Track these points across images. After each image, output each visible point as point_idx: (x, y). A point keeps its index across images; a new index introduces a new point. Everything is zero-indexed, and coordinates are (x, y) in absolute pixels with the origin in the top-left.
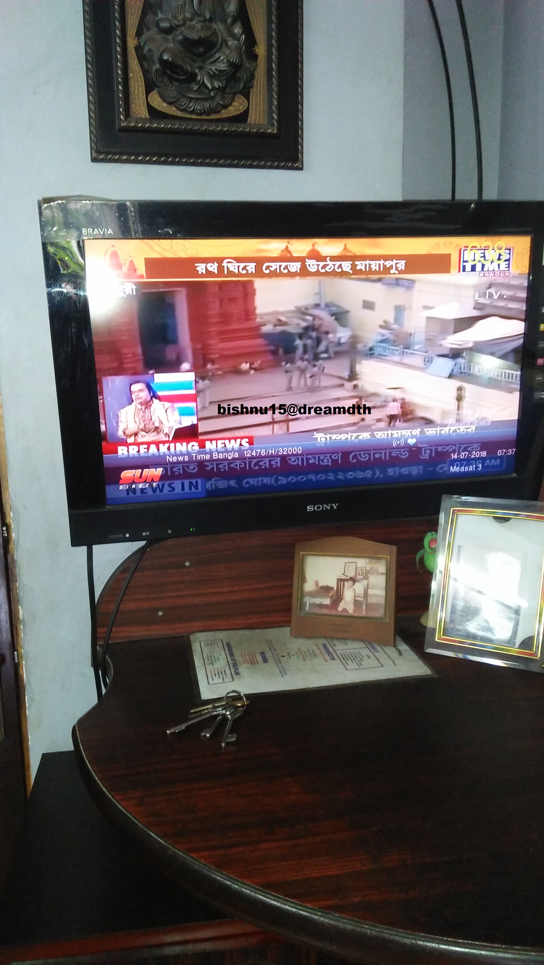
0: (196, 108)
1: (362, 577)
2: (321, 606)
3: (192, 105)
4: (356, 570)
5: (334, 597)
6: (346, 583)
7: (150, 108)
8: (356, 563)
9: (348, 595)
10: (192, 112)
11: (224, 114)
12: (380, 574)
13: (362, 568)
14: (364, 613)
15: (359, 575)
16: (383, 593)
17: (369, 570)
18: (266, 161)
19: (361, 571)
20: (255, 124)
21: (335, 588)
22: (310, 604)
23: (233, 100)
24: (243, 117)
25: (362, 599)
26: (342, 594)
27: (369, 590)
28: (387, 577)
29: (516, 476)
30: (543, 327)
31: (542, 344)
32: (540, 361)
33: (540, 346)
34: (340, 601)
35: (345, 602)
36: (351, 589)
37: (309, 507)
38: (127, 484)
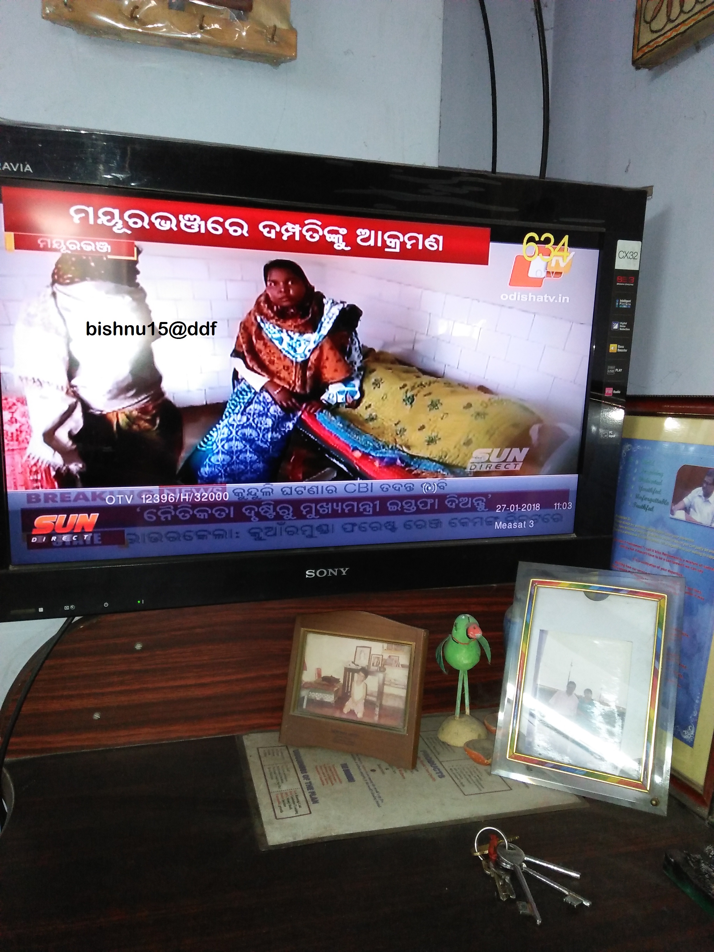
1: (376, 668)
2: (323, 704)
4: (369, 658)
5: (340, 693)
6: (356, 675)
8: (370, 648)
9: (358, 692)
12: (400, 666)
13: (378, 656)
15: (373, 665)
16: (403, 693)
17: (386, 660)
19: (376, 660)
21: (342, 681)
22: (308, 700)
25: (376, 699)
26: (349, 690)
27: (385, 686)
28: (409, 671)
29: (576, 536)
30: (613, 348)
31: (612, 370)
32: (609, 391)
33: (608, 371)
34: (347, 700)
35: (353, 701)
36: (363, 683)
37: (309, 572)
38: (43, 535)
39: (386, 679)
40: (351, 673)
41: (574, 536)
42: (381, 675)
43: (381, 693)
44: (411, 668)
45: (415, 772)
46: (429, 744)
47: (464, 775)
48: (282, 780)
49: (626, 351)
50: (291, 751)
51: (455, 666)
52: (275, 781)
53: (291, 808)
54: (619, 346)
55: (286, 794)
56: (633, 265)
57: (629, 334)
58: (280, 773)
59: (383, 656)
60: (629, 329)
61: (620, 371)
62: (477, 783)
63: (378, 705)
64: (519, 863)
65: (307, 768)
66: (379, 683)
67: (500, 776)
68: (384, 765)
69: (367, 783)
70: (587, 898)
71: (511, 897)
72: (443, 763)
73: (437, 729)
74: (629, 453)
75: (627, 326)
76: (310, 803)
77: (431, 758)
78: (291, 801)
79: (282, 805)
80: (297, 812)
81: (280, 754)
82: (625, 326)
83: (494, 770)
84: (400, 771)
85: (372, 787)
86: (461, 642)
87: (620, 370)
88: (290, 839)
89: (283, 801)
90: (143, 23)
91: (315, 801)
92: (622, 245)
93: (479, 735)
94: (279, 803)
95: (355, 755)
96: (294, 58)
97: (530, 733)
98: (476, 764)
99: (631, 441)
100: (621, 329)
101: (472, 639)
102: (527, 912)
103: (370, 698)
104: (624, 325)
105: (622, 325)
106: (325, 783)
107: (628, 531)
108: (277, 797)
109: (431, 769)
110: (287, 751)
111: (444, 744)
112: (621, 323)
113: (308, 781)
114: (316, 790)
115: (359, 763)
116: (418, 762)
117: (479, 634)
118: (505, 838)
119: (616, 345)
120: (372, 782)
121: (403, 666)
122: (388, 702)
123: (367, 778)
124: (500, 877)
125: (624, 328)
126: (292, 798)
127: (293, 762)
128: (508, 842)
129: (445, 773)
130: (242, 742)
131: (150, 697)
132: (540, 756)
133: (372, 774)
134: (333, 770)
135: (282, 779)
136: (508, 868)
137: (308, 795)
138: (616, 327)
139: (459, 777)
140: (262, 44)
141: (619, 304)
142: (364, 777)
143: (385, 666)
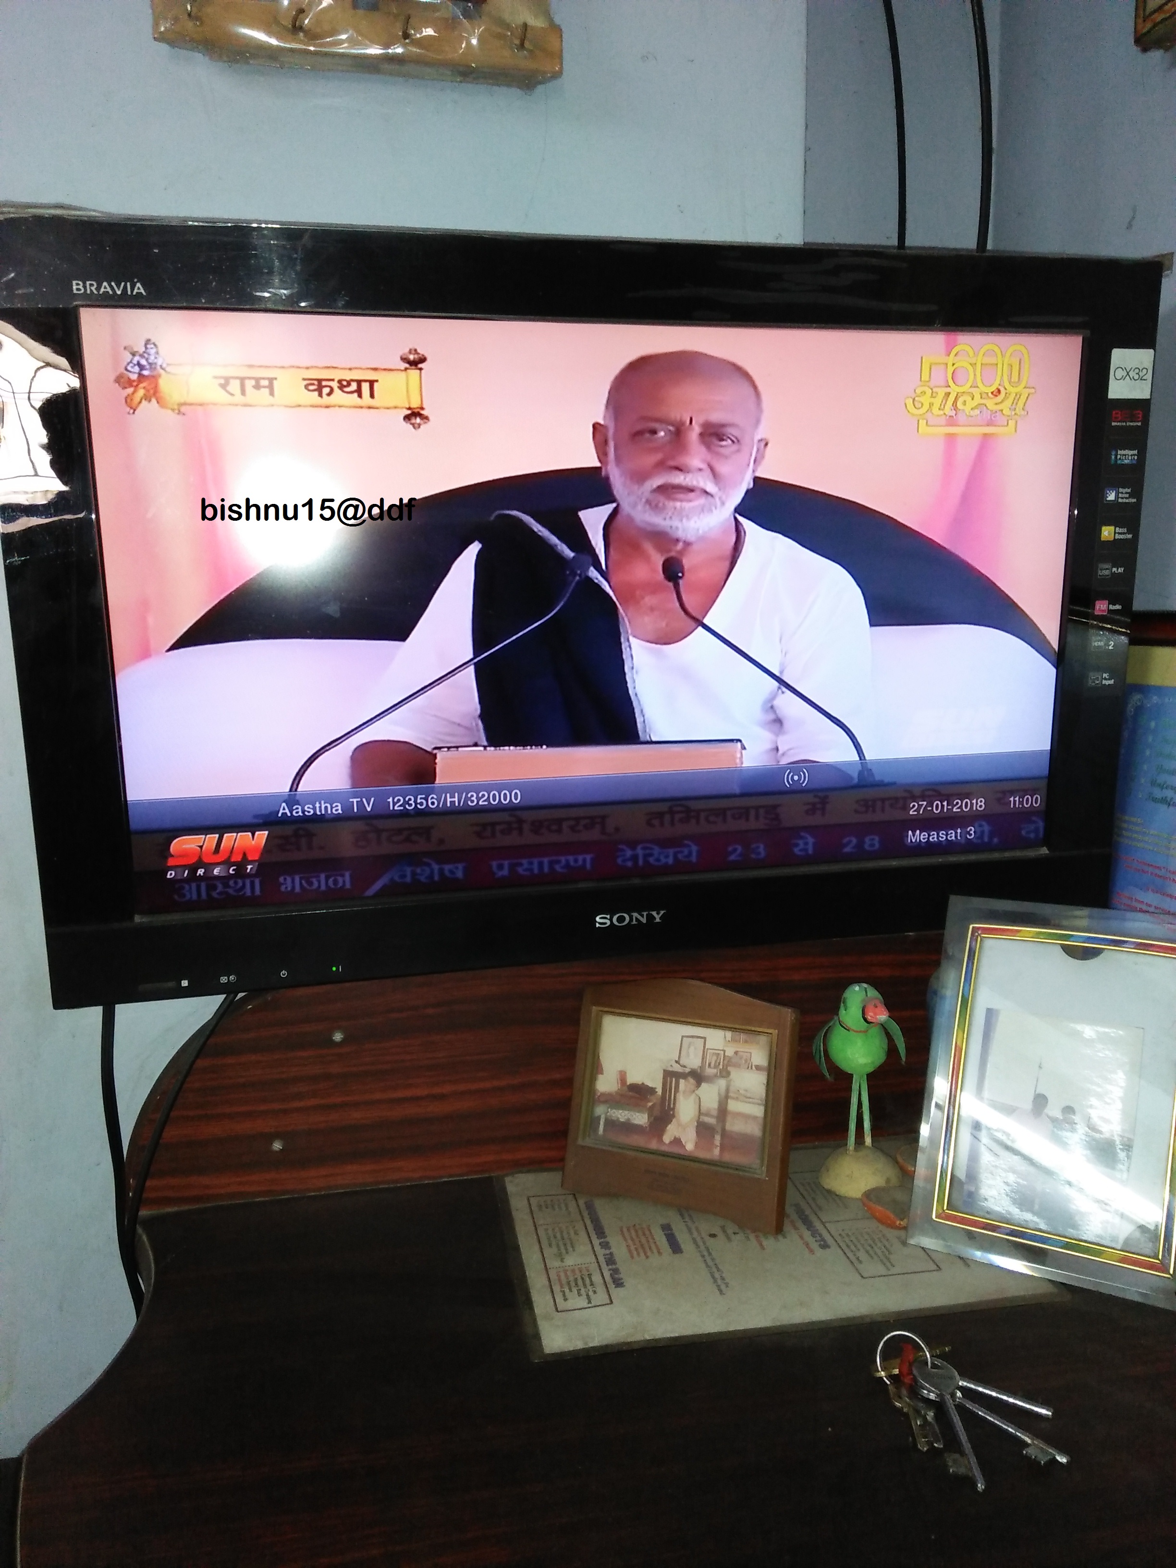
1: (715, 1071)
2: (629, 1128)
4: (703, 1055)
5: (656, 1112)
6: (682, 1082)
8: (705, 1038)
9: (686, 1110)
12: (753, 1067)
13: (717, 1052)
14: (716, 1154)
15: (709, 1065)
16: (759, 1110)
17: (730, 1058)
19: (715, 1058)
21: (659, 1091)
22: (606, 1121)
25: (715, 1121)
26: (672, 1106)
27: (729, 1101)
28: (769, 1076)
29: (1047, 852)
30: (1107, 533)
31: (1106, 570)
32: (1101, 607)
33: (1100, 573)
34: (669, 1121)
35: (679, 1125)
36: (693, 1096)
37: (601, 918)
38: (185, 867)
39: (732, 1089)
40: (674, 1079)
41: (1044, 851)
42: (722, 1083)
43: (723, 1112)
44: (772, 1070)
45: (780, 1237)
46: (805, 1193)
47: (863, 1245)
48: (566, 1249)
49: (1130, 536)
50: (581, 1202)
51: (845, 1066)
52: (554, 1250)
53: (579, 1294)
54: (1117, 529)
55: (573, 1271)
56: (1142, 391)
57: (1136, 509)
58: (563, 1239)
59: (724, 1051)
60: (1134, 500)
61: (1119, 570)
62: (882, 1257)
63: (719, 1129)
64: (950, 1391)
65: (607, 1231)
66: (719, 1094)
67: (923, 1248)
68: (731, 1228)
69: (703, 1256)
70: (1063, 1451)
71: (935, 1445)
72: (827, 1225)
73: (818, 1169)
74: (1139, 710)
75: (1131, 495)
76: (611, 1286)
77: (807, 1216)
78: (580, 1282)
79: (567, 1290)
80: (590, 1302)
81: (563, 1206)
82: (1127, 496)
83: (912, 1237)
84: (757, 1237)
85: (710, 1263)
86: (854, 1028)
87: (1121, 570)
88: (579, 1345)
89: (569, 1283)
90: (312, 36)
91: (619, 1283)
92: (1120, 357)
93: (888, 1181)
94: (562, 1286)
95: (683, 1210)
96: (557, 75)
97: (972, 1176)
98: (881, 1227)
99: (1143, 689)
100: (1120, 500)
101: (872, 1024)
102: (962, 1471)
103: (707, 1119)
104: (1126, 493)
105: (1122, 493)
106: (635, 1253)
107: (1138, 841)
108: (559, 1276)
109: (807, 1234)
110: (574, 1202)
111: (830, 1194)
112: (1121, 490)
113: (608, 1252)
114: (620, 1265)
115: (690, 1223)
116: (787, 1222)
117: (883, 1016)
118: (926, 1350)
119: (1112, 528)
120: (710, 1254)
121: (758, 1068)
122: (735, 1126)
123: (702, 1248)
124: (918, 1412)
125: (1126, 498)
126: (583, 1279)
127: (583, 1220)
128: (931, 1356)
129: (830, 1241)
130: (504, 1190)
131: (356, 1116)
132: (988, 1216)
133: (710, 1242)
134: (647, 1233)
135: (566, 1245)
136: (931, 1397)
137: (607, 1274)
138: (1111, 497)
139: (853, 1247)
140: (506, 56)
141: (1116, 457)
142: (698, 1246)
143: (729, 1068)
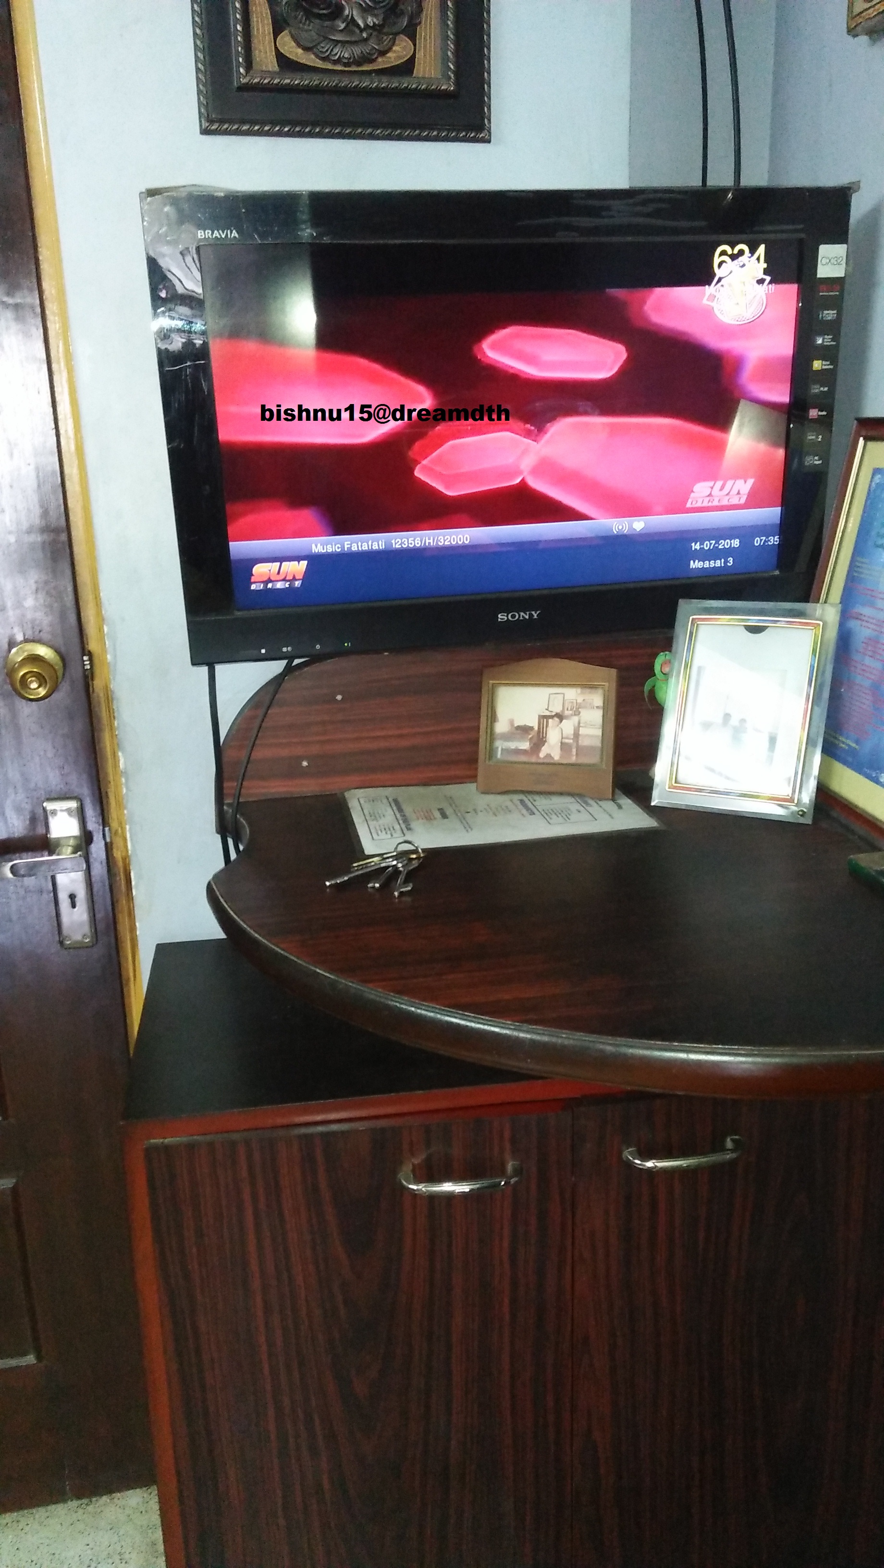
0: (343, 56)
1: (571, 712)
2: (518, 751)
3: (338, 52)
4: (563, 704)
5: (535, 740)
6: (550, 721)
7: (281, 57)
8: (564, 694)
9: (554, 736)
10: (338, 62)
11: (382, 63)
12: (595, 708)
14: (573, 759)
15: (567, 709)
16: (599, 732)
17: (581, 703)
18: (439, 130)
19: (570, 705)
20: (424, 78)
21: (536, 728)
22: (502, 749)
23: (393, 44)
24: (407, 67)
25: (571, 741)
26: (544, 736)
27: (581, 728)
28: (603, 711)
29: (779, 573)
30: (817, 365)
31: (816, 389)
32: (814, 413)
33: (812, 391)
34: (543, 745)
35: (549, 746)
36: (558, 728)
37: (501, 616)
38: (261, 582)
39: (581, 722)
40: (545, 720)
41: (777, 573)
42: (575, 719)
43: (576, 735)
44: (605, 708)
49: (831, 367)
54: (824, 363)
56: (839, 272)
57: (836, 348)
59: (576, 700)
60: (834, 343)
63: (574, 745)
66: (574, 725)
75: (833, 340)
87: (826, 389)
92: (825, 251)
100: (825, 344)
103: (567, 741)
104: (830, 339)
105: (826, 339)
112: (826, 337)
119: (820, 361)
121: (597, 707)
122: (584, 743)
125: (829, 342)
138: (819, 341)
141: (822, 315)
143: (580, 710)
